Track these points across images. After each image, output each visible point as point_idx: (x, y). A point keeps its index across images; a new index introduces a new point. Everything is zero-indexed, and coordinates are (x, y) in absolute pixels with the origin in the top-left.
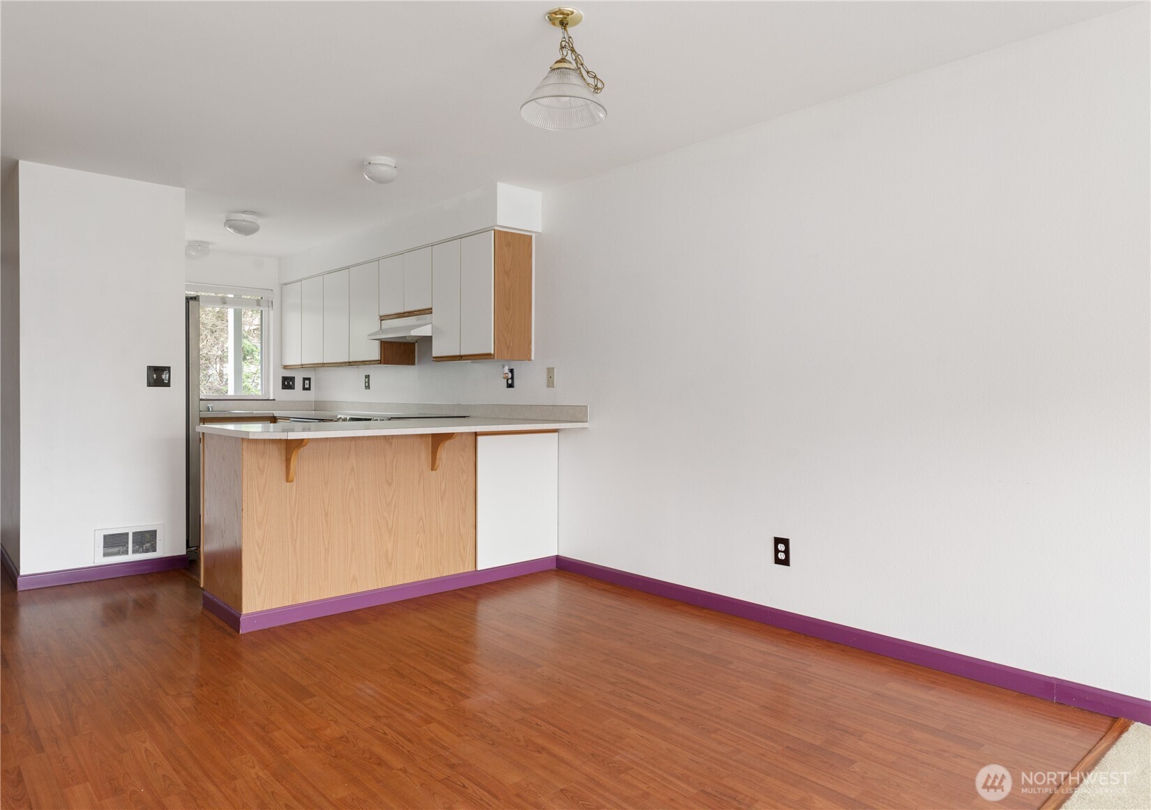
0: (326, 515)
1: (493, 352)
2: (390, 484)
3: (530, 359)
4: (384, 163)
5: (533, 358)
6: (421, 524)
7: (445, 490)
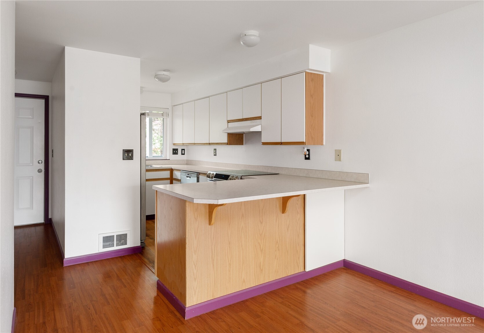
0: (230, 243)
1: (305, 141)
2: (261, 223)
3: (322, 144)
4: (253, 34)
5: (324, 144)
6: (277, 246)
7: (289, 225)
